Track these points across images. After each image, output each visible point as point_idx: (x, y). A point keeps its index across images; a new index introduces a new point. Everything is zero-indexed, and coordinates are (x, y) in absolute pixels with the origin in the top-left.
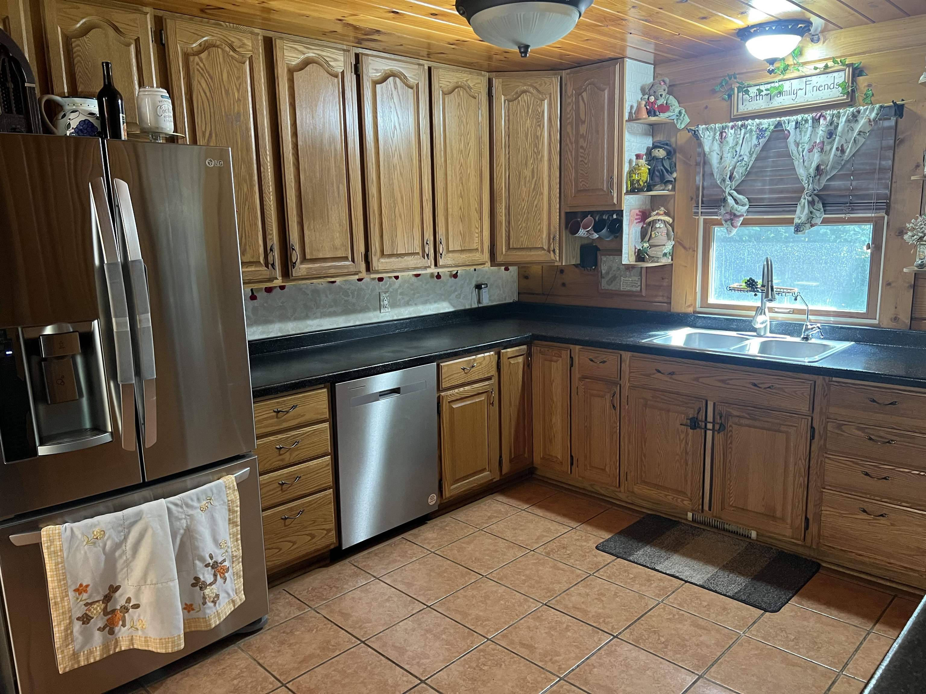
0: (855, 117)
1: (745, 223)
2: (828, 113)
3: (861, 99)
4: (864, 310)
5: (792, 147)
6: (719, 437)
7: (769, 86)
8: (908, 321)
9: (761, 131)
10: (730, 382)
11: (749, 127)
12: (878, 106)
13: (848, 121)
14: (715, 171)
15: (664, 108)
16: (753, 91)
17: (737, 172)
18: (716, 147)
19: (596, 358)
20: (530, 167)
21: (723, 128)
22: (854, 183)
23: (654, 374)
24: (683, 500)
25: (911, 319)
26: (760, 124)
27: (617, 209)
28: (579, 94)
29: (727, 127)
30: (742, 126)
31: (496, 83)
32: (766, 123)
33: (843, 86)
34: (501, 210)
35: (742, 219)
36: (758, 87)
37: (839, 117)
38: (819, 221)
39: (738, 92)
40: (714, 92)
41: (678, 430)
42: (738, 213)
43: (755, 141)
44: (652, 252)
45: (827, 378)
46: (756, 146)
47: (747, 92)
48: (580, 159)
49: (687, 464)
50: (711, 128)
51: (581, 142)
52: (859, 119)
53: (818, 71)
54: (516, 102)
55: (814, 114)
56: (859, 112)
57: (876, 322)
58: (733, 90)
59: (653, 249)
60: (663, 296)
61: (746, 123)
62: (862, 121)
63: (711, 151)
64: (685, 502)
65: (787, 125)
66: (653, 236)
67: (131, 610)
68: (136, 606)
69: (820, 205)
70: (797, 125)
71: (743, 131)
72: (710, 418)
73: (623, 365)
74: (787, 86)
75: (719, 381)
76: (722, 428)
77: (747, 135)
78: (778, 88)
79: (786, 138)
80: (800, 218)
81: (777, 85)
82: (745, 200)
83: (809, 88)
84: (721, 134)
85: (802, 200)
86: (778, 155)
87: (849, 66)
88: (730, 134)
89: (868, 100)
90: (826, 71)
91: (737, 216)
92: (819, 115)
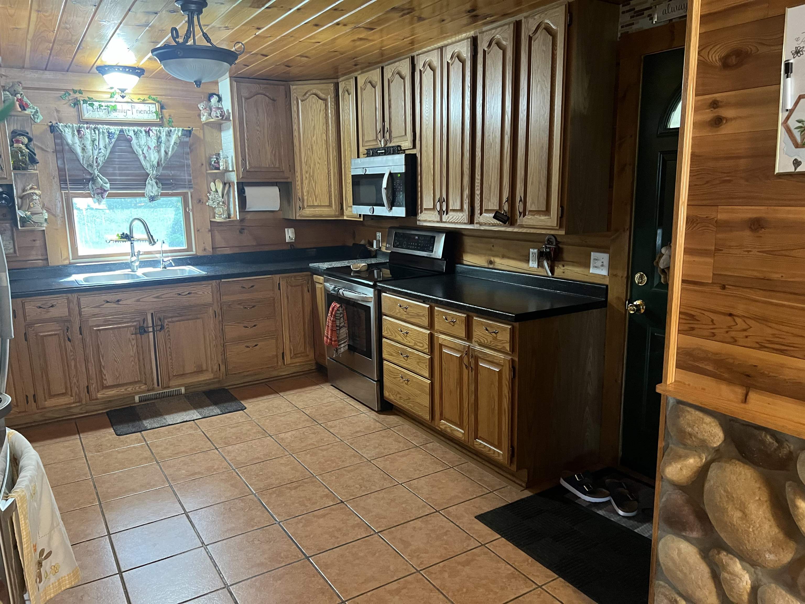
0: (169, 134)
1: (110, 196)
2: (154, 128)
3: (168, 123)
4: (186, 248)
5: (136, 147)
6: (160, 335)
7: (106, 104)
8: (211, 250)
9: (110, 134)
10: (163, 296)
11: (101, 130)
12: (181, 129)
13: (166, 135)
14: (81, 158)
15: (27, 105)
16: (96, 104)
17: (100, 160)
18: (77, 140)
19: (41, 304)
21: (79, 127)
22: (173, 172)
23: (103, 305)
24: (140, 387)
25: (213, 248)
26: (109, 129)
27: (8, 183)
29: (84, 127)
30: (95, 128)
32: (113, 129)
33: (156, 113)
35: (108, 193)
36: (100, 103)
37: (160, 132)
38: (161, 195)
39: (84, 103)
41: (129, 338)
42: (106, 189)
43: (107, 140)
44: (35, 218)
45: (218, 281)
46: (109, 144)
47: (92, 105)
49: (139, 360)
50: (69, 126)
52: (171, 135)
53: (139, 101)
55: (145, 128)
56: (171, 131)
57: (194, 253)
58: (79, 101)
59: (35, 216)
60: (37, 255)
61: (98, 126)
62: (174, 137)
63: (74, 143)
64: (142, 387)
65: (127, 132)
66: (32, 206)
67: (44, 563)
68: (50, 553)
69: (161, 185)
70: (135, 133)
71: (97, 132)
72: (150, 324)
73: (71, 305)
74: (119, 106)
75: (154, 298)
76: (162, 328)
77: (101, 135)
78: (113, 106)
79: (129, 141)
80: (152, 192)
81: (113, 104)
82: (107, 180)
83: (134, 110)
84: (79, 131)
85: (148, 180)
86: (122, 151)
87: (158, 102)
88: (87, 133)
89: (170, 124)
90: (144, 102)
91: (105, 191)
92: (148, 129)
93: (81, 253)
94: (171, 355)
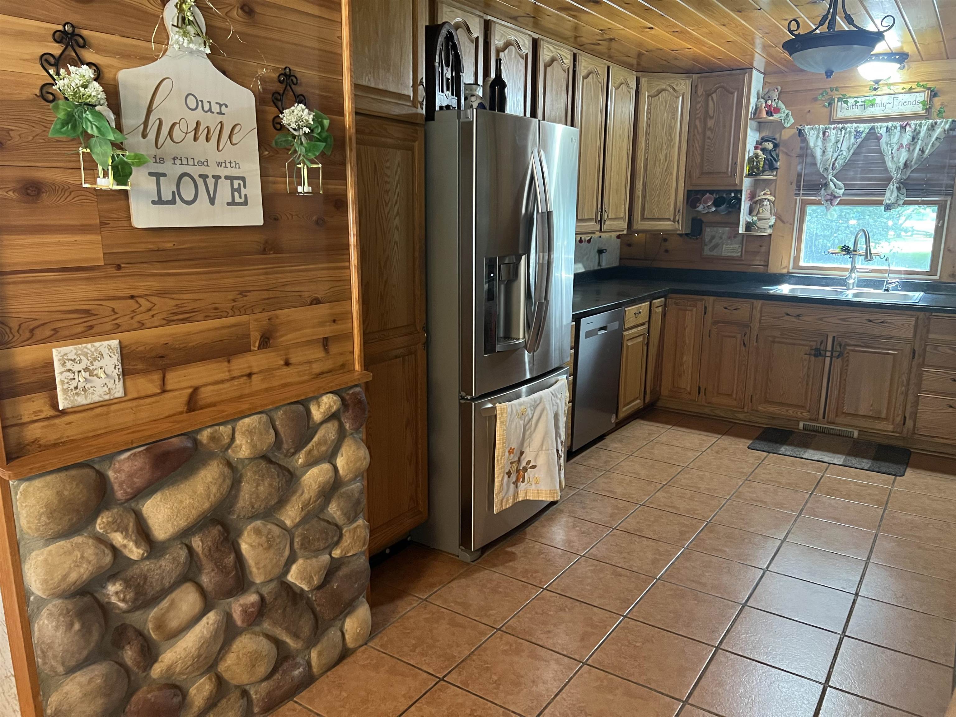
0: (933, 127)
1: (841, 203)
2: (913, 123)
3: (935, 114)
4: (928, 269)
5: (884, 146)
6: (838, 363)
7: (863, 99)
9: (858, 133)
10: (849, 320)
11: (848, 129)
12: (950, 120)
13: (928, 129)
14: (819, 161)
15: (777, 110)
16: (851, 101)
17: (838, 163)
18: (820, 143)
19: (730, 306)
20: (664, 152)
21: (826, 128)
22: (928, 175)
23: (783, 317)
24: (801, 413)
26: (858, 127)
27: (738, 188)
28: (709, 95)
29: (829, 128)
30: (842, 128)
31: (643, 81)
32: (863, 127)
33: (924, 103)
34: (639, 186)
35: (839, 199)
36: (855, 99)
37: (920, 126)
38: (901, 202)
39: (838, 102)
40: (815, 99)
41: (802, 358)
42: (837, 195)
43: (853, 140)
44: (760, 224)
45: (927, 314)
46: (853, 144)
47: (846, 102)
48: (706, 147)
49: (807, 384)
50: (816, 128)
51: (708, 133)
52: (935, 128)
53: (904, 90)
54: (657, 97)
55: (901, 123)
56: (936, 123)
57: (937, 278)
58: (834, 100)
59: (760, 221)
60: (760, 260)
61: (846, 126)
62: (938, 131)
63: (815, 146)
64: (804, 414)
65: (879, 129)
66: (761, 211)
68: (534, 467)
69: (905, 191)
70: (888, 130)
71: (843, 132)
72: (829, 347)
73: (754, 311)
74: (878, 100)
75: (840, 319)
76: (840, 355)
77: (847, 135)
78: (871, 101)
79: (878, 139)
80: (890, 199)
81: (871, 98)
82: (842, 185)
83: (896, 103)
84: (824, 133)
85: (891, 186)
86: (870, 152)
87: (929, 89)
88: (832, 134)
89: (940, 115)
90: (910, 91)
91: (835, 197)
92: (905, 123)
93: (802, 263)
94: (844, 388)
